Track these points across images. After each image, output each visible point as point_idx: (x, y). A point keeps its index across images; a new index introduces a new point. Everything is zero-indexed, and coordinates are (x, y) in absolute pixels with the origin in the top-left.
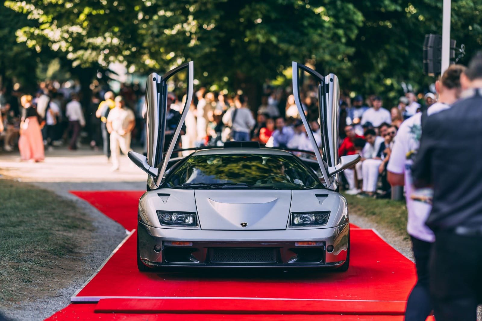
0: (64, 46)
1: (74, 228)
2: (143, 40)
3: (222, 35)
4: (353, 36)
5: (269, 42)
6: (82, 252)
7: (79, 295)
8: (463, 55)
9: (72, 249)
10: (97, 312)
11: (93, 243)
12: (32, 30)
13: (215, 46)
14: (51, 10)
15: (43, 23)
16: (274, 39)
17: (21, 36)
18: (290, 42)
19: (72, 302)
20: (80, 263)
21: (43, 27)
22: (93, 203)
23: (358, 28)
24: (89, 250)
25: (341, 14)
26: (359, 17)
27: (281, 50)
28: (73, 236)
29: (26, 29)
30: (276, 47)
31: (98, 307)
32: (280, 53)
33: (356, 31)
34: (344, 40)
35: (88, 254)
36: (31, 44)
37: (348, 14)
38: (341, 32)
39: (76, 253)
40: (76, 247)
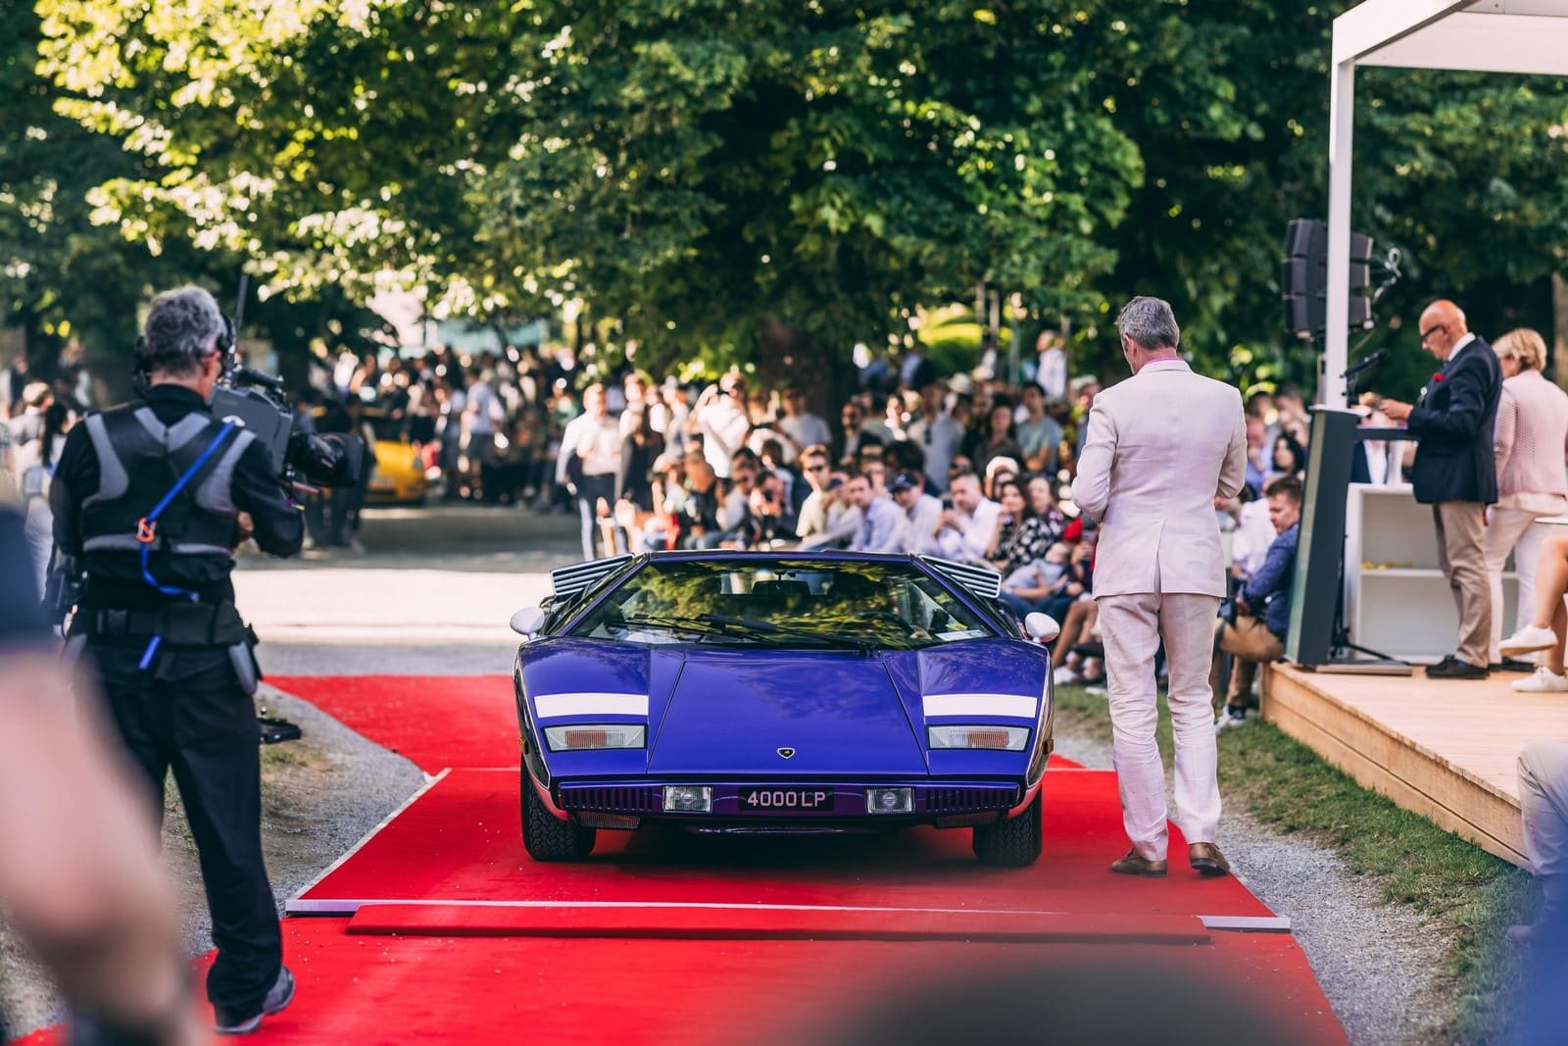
0: (234, 236)
1: (278, 763)
2: (477, 224)
3: (716, 208)
4: (1115, 216)
5: (858, 230)
6: (303, 818)
7: (307, 896)
8: (1393, 281)
9: (277, 809)
10: (352, 932)
11: (331, 798)
12: (137, 187)
13: (696, 243)
14: (196, 126)
15: (170, 169)
16: (874, 223)
17: (104, 203)
18: (924, 233)
19: (288, 912)
20: (300, 840)
21: (169, 180)
22: (324, 706)
23: (1129, 190)
24: (321, 813)
25: (1079, 147)
26: (1130, 158)
27: (897, 254)
28: (276, 781)
29: (121, 184)
30: (882, 245)
31: (354, 922)
32: (894, 264)
33: (1123, 201)
34: (1086, 226)
35: (322, 821)
36: (132, 230)
37: (1096, 146)
38: (1076, 202)
39: (288, 818)
40: (286, 805)
